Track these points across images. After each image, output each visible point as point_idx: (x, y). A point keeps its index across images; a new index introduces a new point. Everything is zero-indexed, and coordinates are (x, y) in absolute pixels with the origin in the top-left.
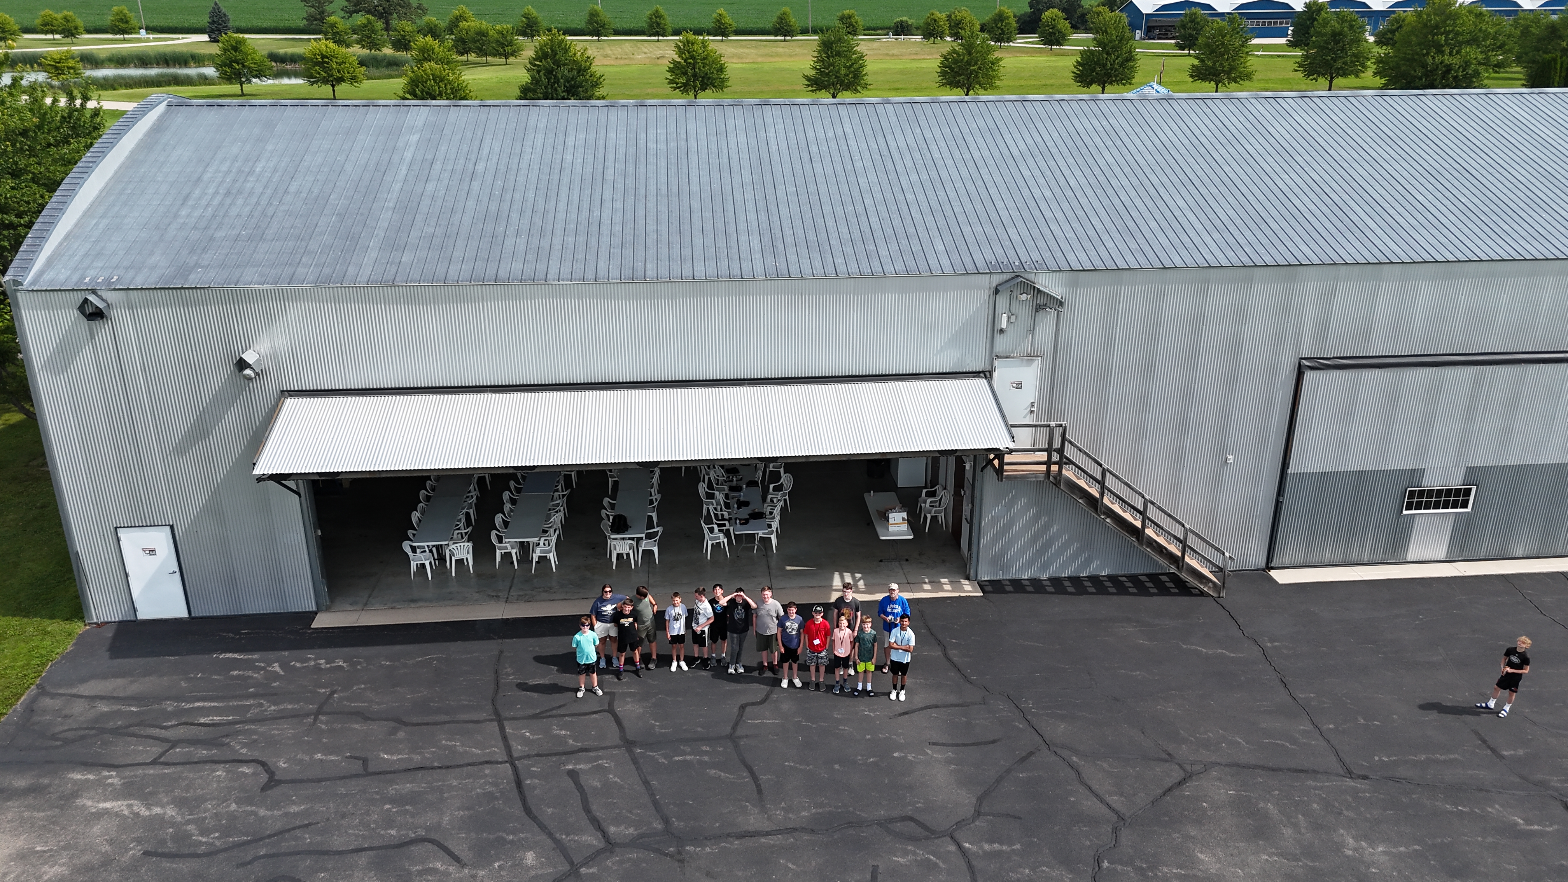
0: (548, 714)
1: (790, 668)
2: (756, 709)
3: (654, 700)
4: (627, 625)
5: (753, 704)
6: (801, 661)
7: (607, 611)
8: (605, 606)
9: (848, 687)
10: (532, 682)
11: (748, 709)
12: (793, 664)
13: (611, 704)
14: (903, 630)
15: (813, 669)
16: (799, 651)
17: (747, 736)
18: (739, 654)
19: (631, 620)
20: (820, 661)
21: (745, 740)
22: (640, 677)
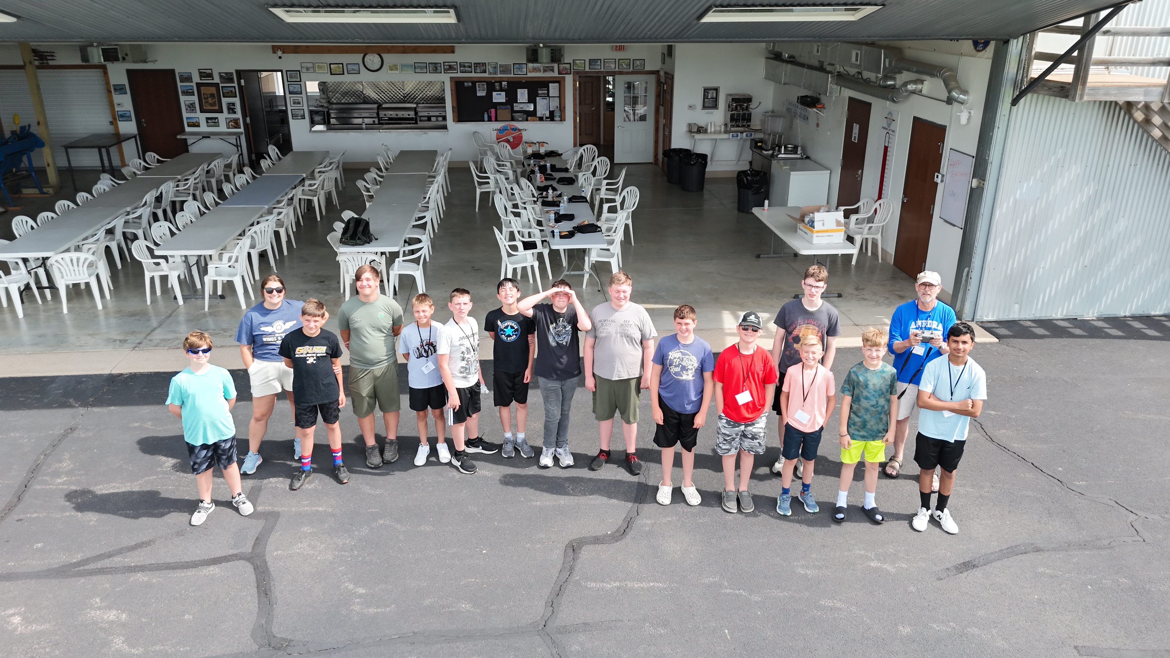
0: (99, 565)
1: (678, 462)
2: (604, 551)
3: (365, 531)
4: (310, 361)
5: (597, 540)
6: (703, 446)
7: (272, 334)
8: (270, 324)
9: (811, 501)
10: (102, 489)
11: (587, 553)
12: (685, 452)
13: (259, 541)
14: (957, 363)
15: (729, 464)
16: (699, 421)
17: (586, 626)
18: (562, 426)
19: (321, 350)
20: (747, 443)
21: (582, 637)
22: (340, 482)
